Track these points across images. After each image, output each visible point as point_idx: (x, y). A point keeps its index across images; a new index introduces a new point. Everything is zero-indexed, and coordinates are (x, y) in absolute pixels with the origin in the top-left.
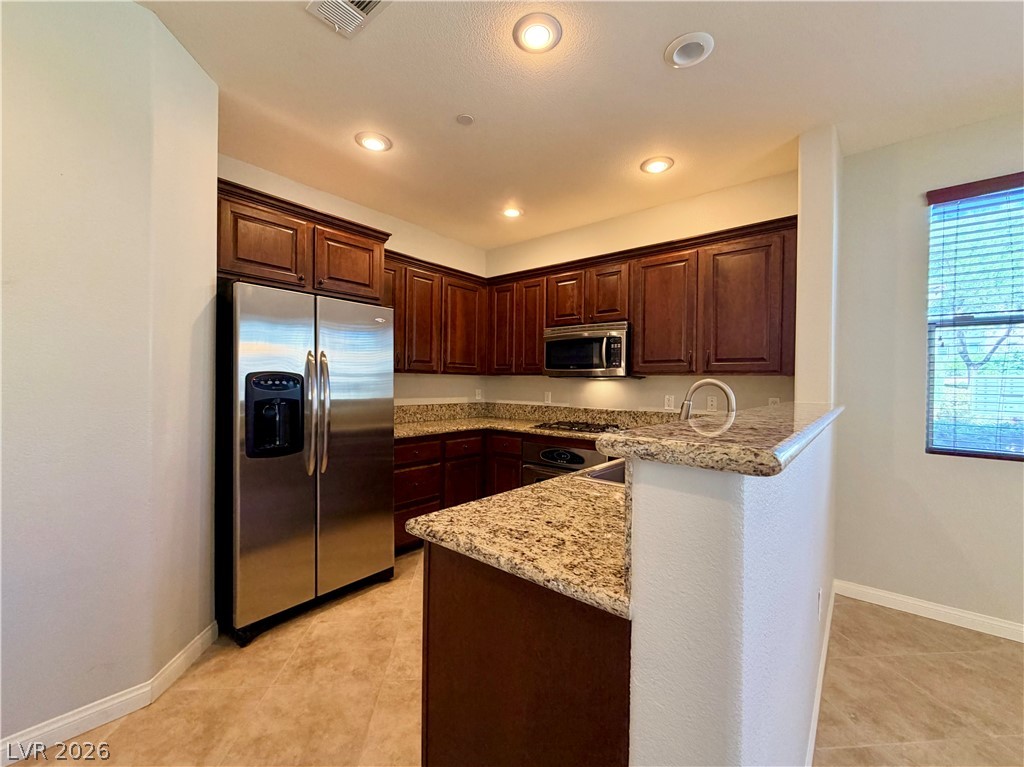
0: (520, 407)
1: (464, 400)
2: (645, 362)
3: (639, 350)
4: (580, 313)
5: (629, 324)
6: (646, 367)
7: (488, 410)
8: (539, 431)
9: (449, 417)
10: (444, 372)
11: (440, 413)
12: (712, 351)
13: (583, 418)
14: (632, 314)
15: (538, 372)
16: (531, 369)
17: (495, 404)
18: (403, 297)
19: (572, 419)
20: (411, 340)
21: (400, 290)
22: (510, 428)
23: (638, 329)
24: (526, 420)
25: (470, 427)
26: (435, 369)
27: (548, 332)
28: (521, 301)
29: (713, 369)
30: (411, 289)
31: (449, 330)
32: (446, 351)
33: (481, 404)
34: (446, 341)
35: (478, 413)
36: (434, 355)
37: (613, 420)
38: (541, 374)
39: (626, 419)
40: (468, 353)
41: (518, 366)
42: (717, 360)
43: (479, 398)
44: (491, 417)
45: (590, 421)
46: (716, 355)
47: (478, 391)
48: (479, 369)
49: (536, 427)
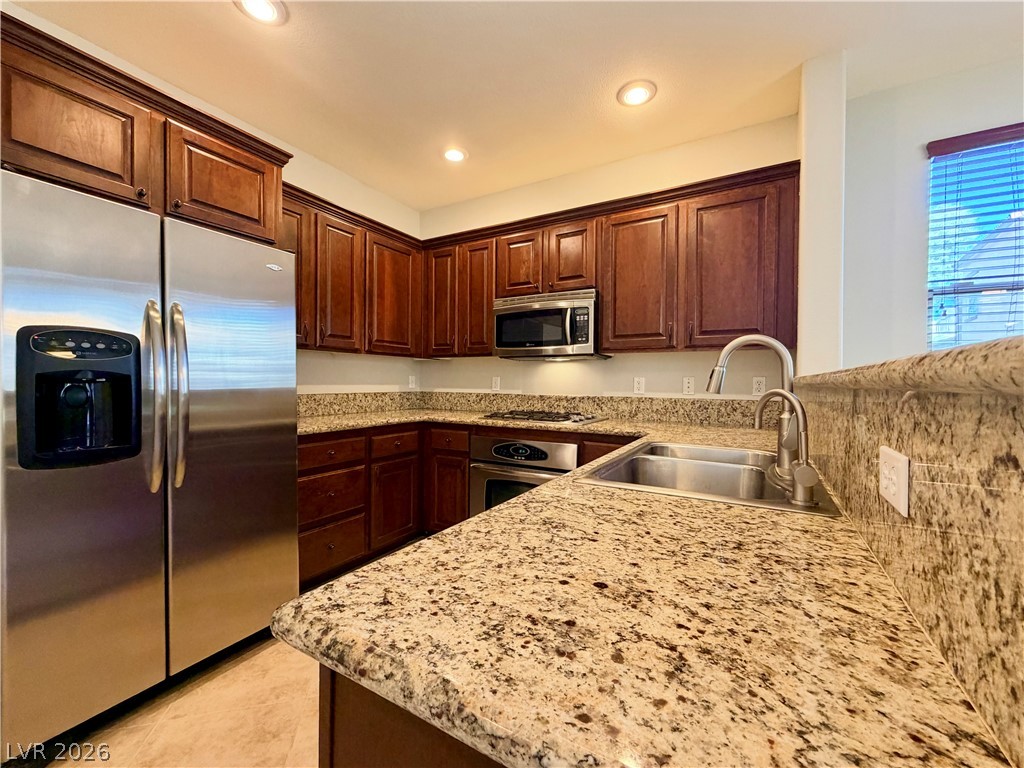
0: (463, 395)
1: (394, 389)
2: (616, 337)
3: (608, 322)
4: (537, 281)
5: (597, 292)
6: (618, 343)
7: (424, 400)
8: (490, 422)
9: (377, 408)
10: (369, 352)
11: (364, 404)
12: (696, 323)
13: (538, 407)
14: (600, 281)
15: (487, 353)
16: (477, 349)
17: (431, 394)
18: (313, 252)
19: (525, 408)
20: (324, 310)
21: (309, 240)
22: (451, 419)
23: (608, 298)
24: (470, 411)
25: (404, 419)
26: (357, 347)
27: (499, 304)
28: (465, 266)
29: (696, 343)
30: (324, 241)
31: (375, 299)
32: (371, 325)
33: (416, 394)
34: (371, 313)
35: (413, 404)
36: (356, 329)
37: (574, 408)
38: (490, 354)
39: (590, 407)
40: (399, 328)
41: (462, 345)
42: (703, 333)
43: (413, 386)
44: (428, 409)
45: (547, 410)
46: (701, 326)
47: (412, 378)
48: (413, 351)
49: (487, 417)
